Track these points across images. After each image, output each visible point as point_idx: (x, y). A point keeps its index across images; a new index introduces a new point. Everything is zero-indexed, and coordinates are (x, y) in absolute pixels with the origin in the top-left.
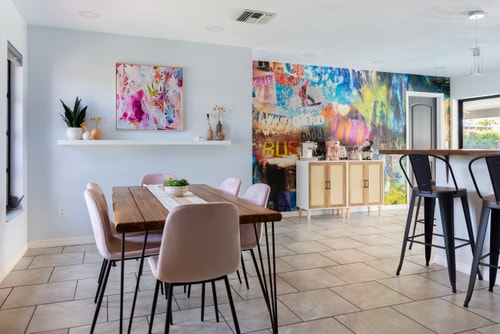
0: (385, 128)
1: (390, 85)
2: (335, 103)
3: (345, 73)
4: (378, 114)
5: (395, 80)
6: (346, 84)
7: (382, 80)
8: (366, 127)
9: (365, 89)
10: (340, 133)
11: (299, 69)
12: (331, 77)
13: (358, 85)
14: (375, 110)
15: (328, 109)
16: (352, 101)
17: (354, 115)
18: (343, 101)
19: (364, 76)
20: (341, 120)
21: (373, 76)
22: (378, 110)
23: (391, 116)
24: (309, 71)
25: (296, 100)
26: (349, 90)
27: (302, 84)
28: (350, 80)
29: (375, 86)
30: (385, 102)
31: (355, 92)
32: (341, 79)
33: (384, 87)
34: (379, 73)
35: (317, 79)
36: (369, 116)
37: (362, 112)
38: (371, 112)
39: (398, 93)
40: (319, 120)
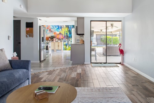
0: (67, 36)
1: (68, 28)
2: (56, 32)
3: (59, 26)
4: (66, 33)
5: (69, 27)
6: (59, 28)
7: (67, 27)
8: (63, 36)
9: (62, 29)
10: (57, 37)
11: (49, 26)
12: (55, 27)
13: (61, 28)
14: (65, 33)
15: (55, 33)
16: (60, 31)
17: (60, 34)
18: (58, 31)
19: (62, 26)
20: (57, 35)
21: (65, 26)
22: (66, 32)
23: (69, 33)
24: (51, 26)
25: (49, 31)
26: (59, 29)
27: (50, 29)
28: (59, 27)
29: (65, 28)
30: (67, 31)
31: (60, 29)
32: (58, 27)
33: (67, 28)
34: (66, 26)
35: (53, 28)
36: (64, 34)
37: (62, 33)
38: (64, 33)
39: (70, 29)
40: (53, 35)
